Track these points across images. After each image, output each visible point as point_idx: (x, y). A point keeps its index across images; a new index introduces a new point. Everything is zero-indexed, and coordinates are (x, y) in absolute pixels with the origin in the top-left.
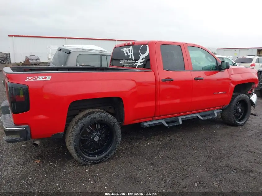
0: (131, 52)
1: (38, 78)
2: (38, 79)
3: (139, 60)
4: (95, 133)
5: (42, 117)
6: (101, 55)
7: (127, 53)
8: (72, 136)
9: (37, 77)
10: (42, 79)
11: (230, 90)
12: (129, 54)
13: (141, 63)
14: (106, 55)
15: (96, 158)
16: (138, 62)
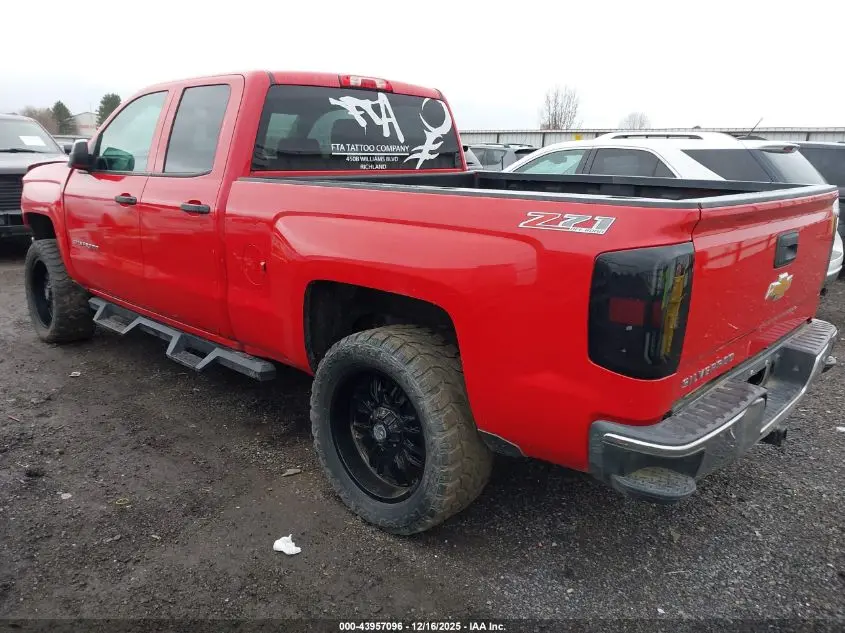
0: (388, 116)
3: (423, 144)
12: (377, 121)
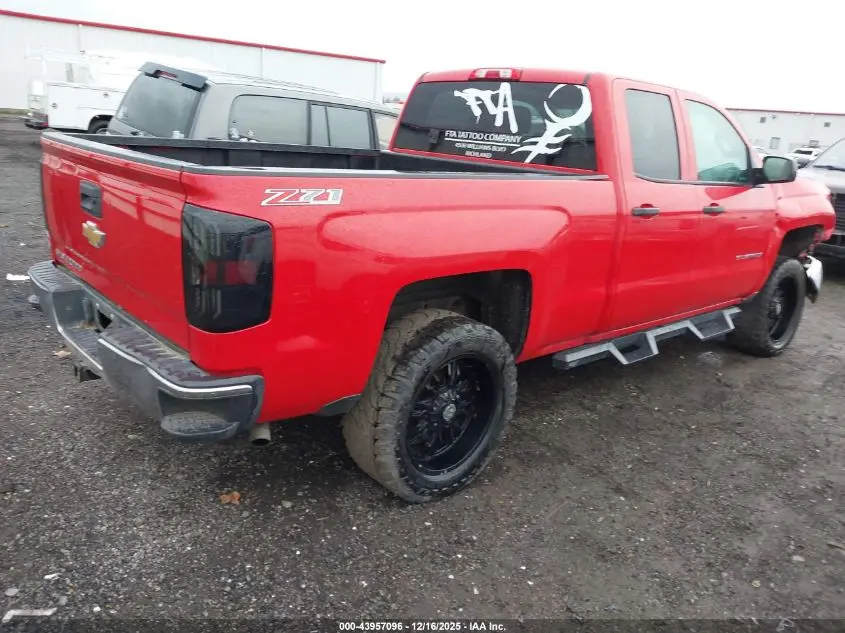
0: (505, 106)
1: (300, 194)
2: (302, 199)
3: (540, 135)
4: (446, 394)
5: (306, 341)
6: (311, 103)
7: (482, 106)
8: (393, 407)
9: (297, 191)
10: (315, 199)
11: (770, 246)
12: (493, 111)
13: (549, 146)
14: (327, 105)
15: (444, 477)
16: (535, 143)
